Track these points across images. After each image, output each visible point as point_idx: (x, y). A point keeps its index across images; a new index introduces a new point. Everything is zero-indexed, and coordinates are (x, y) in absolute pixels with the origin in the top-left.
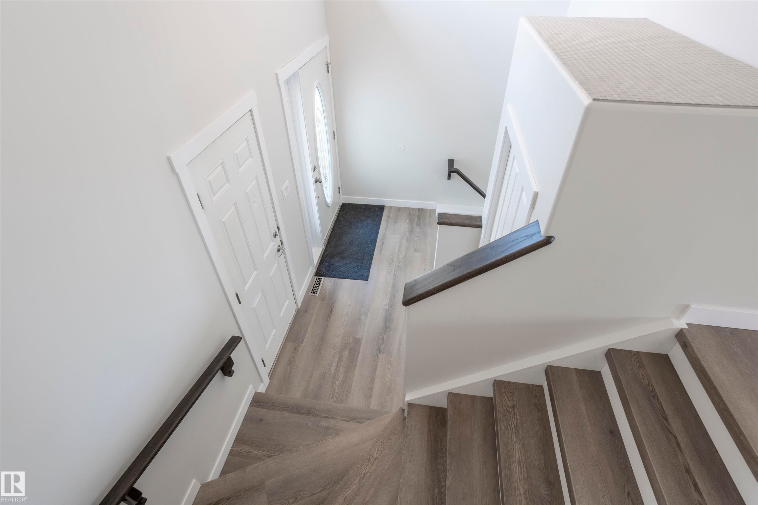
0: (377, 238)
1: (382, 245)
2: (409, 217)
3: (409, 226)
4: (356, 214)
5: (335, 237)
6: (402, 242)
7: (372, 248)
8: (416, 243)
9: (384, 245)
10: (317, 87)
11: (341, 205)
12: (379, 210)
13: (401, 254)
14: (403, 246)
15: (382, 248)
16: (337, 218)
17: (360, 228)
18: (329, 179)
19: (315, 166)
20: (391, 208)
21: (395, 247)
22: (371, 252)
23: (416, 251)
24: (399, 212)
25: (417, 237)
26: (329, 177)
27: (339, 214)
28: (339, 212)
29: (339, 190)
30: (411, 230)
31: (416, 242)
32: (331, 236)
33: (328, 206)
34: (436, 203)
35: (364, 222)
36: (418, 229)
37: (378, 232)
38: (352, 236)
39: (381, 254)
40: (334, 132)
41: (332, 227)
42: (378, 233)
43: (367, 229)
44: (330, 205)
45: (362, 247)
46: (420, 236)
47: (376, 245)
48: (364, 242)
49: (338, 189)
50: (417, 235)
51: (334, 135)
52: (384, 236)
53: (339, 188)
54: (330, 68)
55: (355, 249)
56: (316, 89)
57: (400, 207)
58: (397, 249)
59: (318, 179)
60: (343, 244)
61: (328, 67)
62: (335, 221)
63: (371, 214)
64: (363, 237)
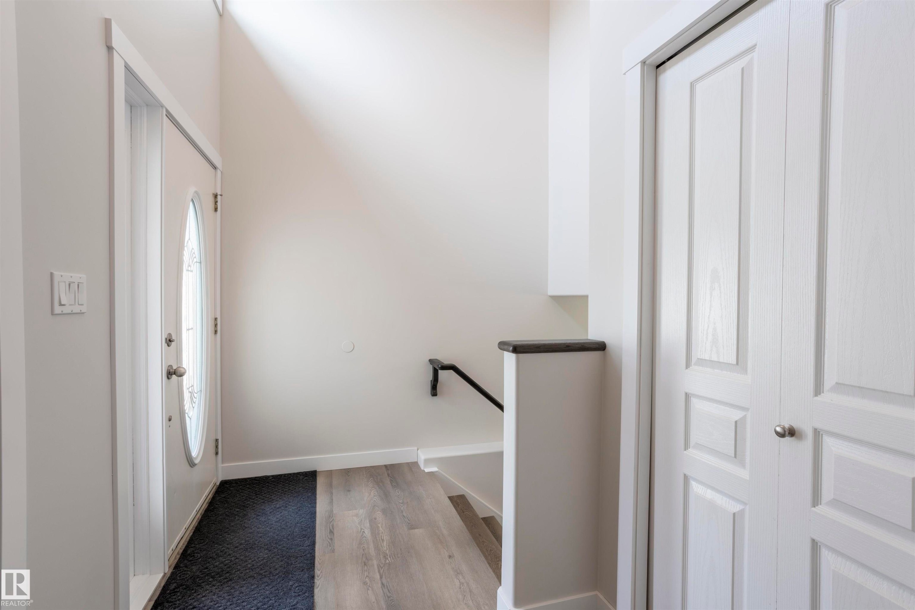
0: (316, 523)
1: (332, 532)
2: (372, 478)
3: (377, 491)
4: (256, 493)
5: (203, 541)
6: (375, 519)
7: (308, 544)
8: (405, 514)
9: (335, 532)
10: (192, 200)
11: (218, 484)
12: (306, 478)
13: (383, 540)
14: (380, 525)
15: (331, 539)
16: (208, 506)
17: (270, 513)
18: (197, 403)
19: (170, 335)
20: (330, 473)
21: (362, 530)
22: (308, 552)
23: (412, 527)
24: (349, 476)
25: (402, 505)
26: (197, 398)
27: (213, 498)
28: (215, 494)
29: (217, 447)
30: (386, 496)
31: (404, 512)
32: (191, 542)
33: (191, 463)
34: (416, 448)
35: (276, 502)
36: (398, 493)
37: (315, 512)
38: (251, 531)
39: (333, 551)
40: (216, 319)
41: (195, 523)
42: (313, 514)
43: (286, 512)
44: (197, 461)
45: (280, 547)
46: (408, 502)
47: (315, 535)
48: (284, 536)
49: (213, 444)
50: (401, 501)
51: (216, 325)
52: (330, 516)
53: (217, 440)
54: (219, 204)
55: (261, 554)
56: (191, 204)
57: (348, 469)
58: (368, 533)
59: (174, 368)
60: (226, 553)
61: (216, 202)
62: (202, 511)
63: (290, 487)
64: (279, 528)
